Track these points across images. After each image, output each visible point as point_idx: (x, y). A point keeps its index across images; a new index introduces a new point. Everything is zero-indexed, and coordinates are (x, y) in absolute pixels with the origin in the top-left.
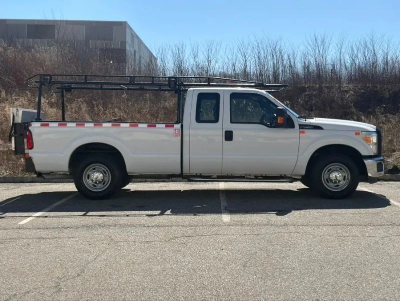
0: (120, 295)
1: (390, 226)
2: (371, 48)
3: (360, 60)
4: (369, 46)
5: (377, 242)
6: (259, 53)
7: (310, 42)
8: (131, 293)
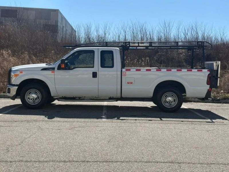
0: (40, 154)
1: (191, 124)
2: (195, 30)
3: (189, 36)
4: (194, 29)
5: (181, 132)
6: (133, 30)
7: (162, 25)
8: (46, 153)
